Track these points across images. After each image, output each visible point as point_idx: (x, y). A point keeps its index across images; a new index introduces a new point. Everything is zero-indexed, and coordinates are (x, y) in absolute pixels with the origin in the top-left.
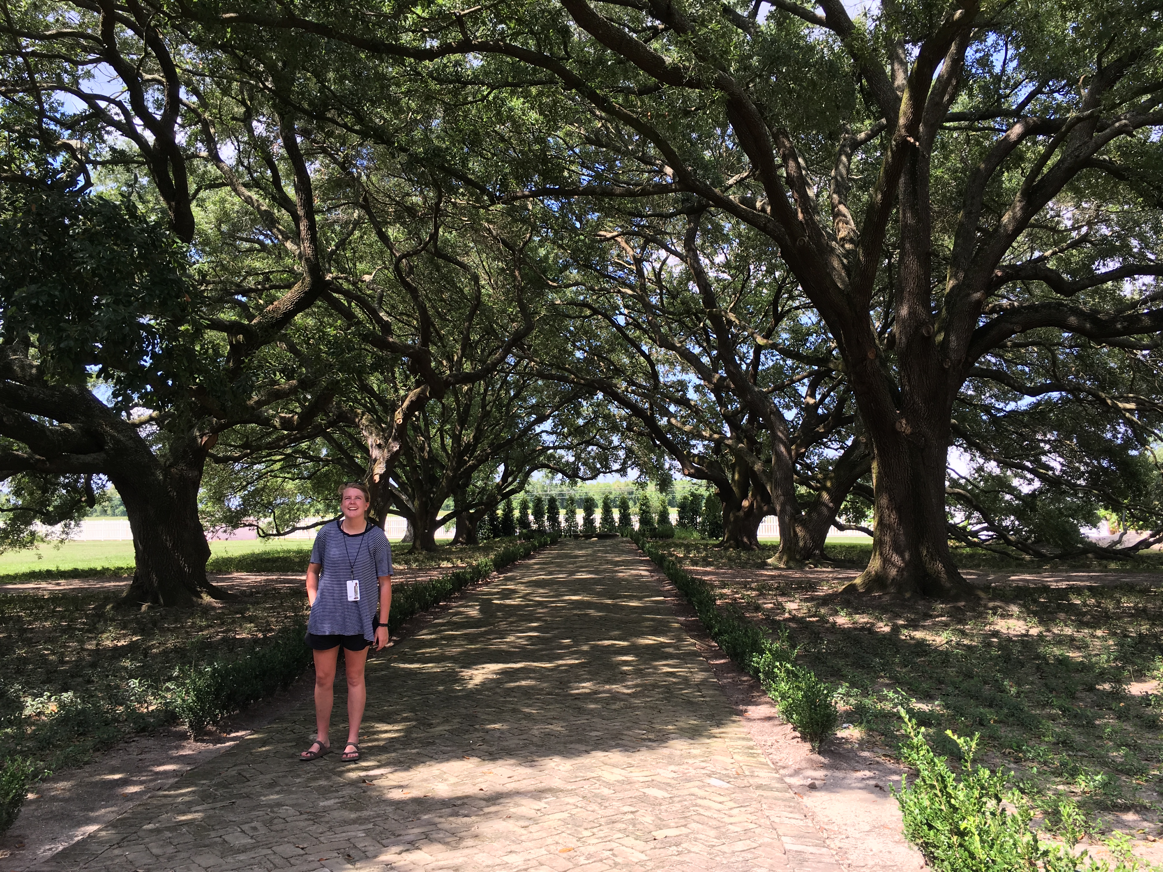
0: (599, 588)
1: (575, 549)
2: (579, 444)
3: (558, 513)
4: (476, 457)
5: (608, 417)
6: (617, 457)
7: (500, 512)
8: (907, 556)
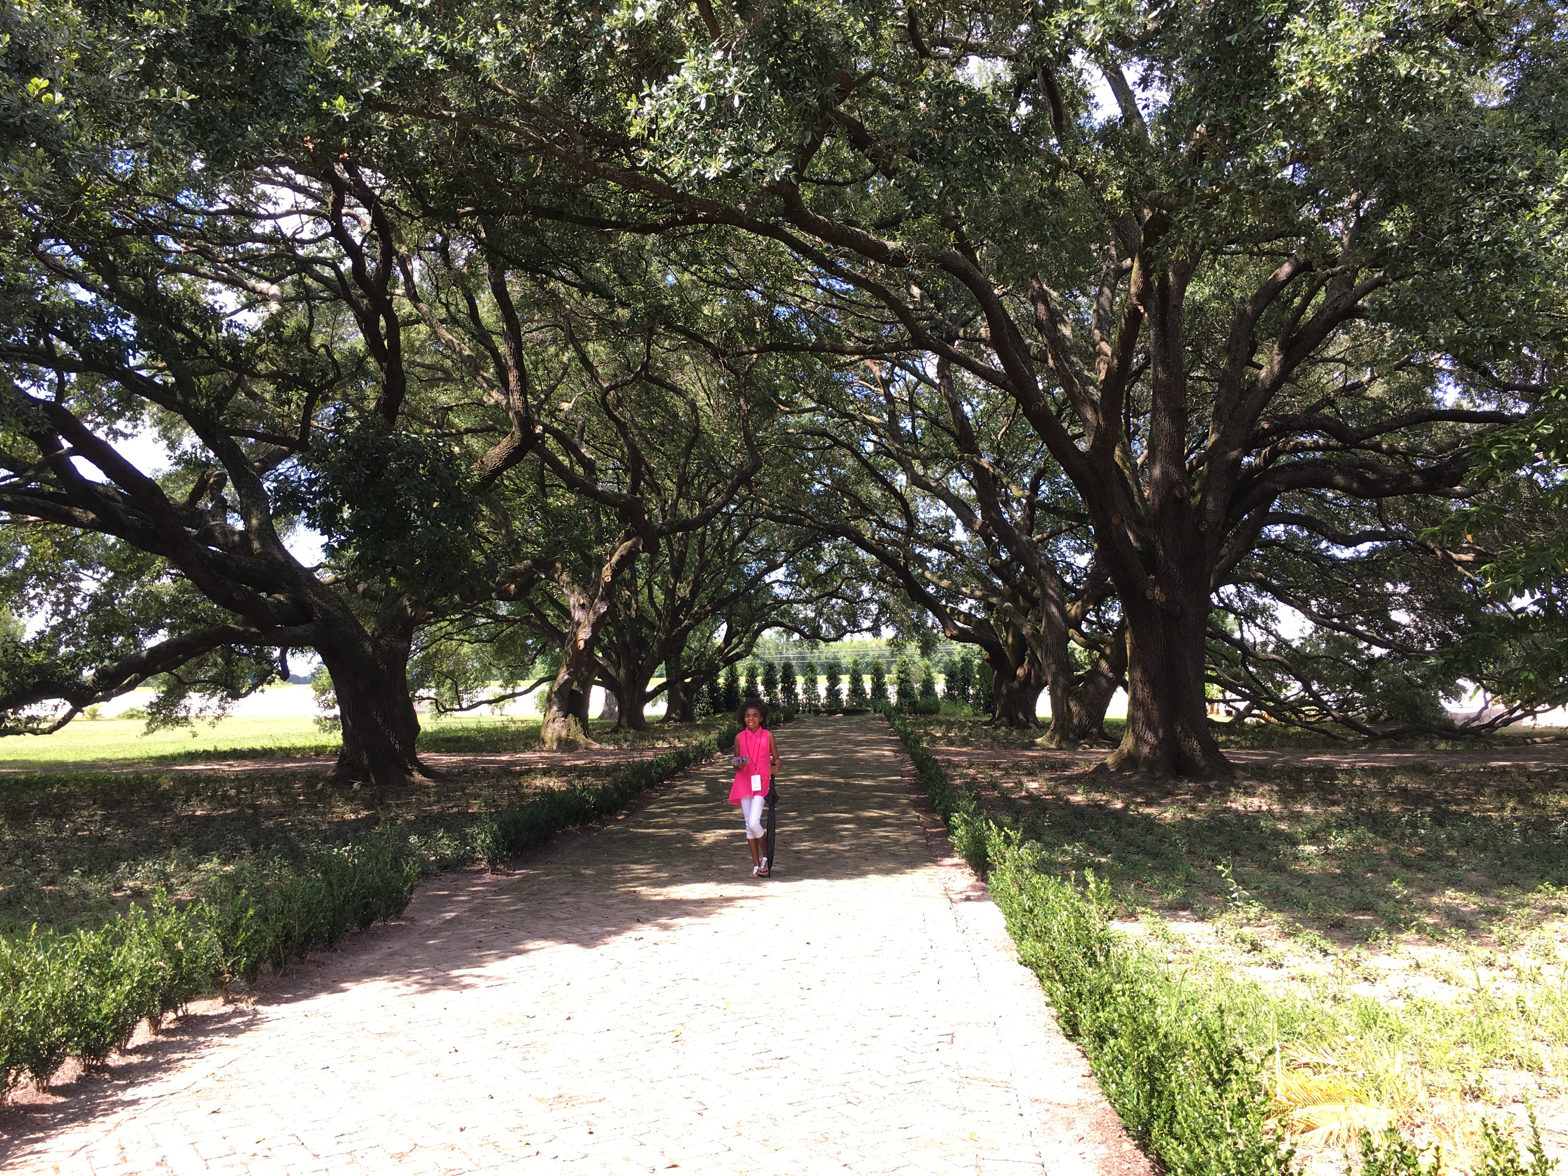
0: (833, 768)
1: (813, 727)
2: (818, 598)
3: (794, 682)
4: (693, 616)
5: (855, 563)
6: (867, 613)
7: (721, 681)
8: (1161, 733)
